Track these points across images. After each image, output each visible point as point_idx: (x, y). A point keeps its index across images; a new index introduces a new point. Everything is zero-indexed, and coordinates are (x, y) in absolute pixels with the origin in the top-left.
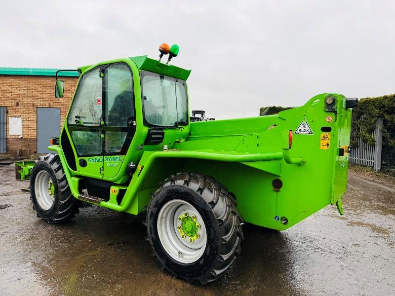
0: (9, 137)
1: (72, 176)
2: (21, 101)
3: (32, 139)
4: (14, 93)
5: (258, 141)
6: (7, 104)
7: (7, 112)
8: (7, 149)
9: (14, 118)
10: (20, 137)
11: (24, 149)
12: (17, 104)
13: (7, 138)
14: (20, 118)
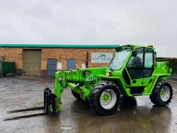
0: (57, 70)
1: (127, 88)
4: (59, 54)
6: (57, 58)
9: (59, 63)
10: (61, 70)
14: (61, 63)
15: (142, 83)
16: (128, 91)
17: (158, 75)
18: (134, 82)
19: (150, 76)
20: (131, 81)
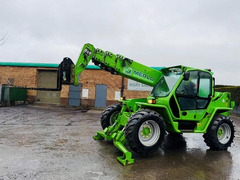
0: (82, 98)
1: (174, 121)
2: (88, 81)
3: (93, 99)
4: (85, 77)
5: (215, 104)
6: (82, 82)
7: (82, 86)
8: (81, 104)
9: (85, 89)
10: (87, 98)
11: (88, 104)
12: (87, 83)
13: (81, 99)
14: (88, 89)
15: (195, 116)
16: (176, 125)
17: (216, 109)
18: (185, 114)
19: (206, 108)
20: (181, 112)
